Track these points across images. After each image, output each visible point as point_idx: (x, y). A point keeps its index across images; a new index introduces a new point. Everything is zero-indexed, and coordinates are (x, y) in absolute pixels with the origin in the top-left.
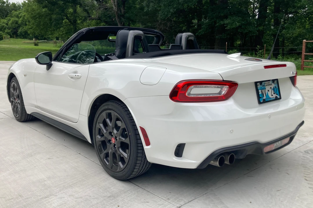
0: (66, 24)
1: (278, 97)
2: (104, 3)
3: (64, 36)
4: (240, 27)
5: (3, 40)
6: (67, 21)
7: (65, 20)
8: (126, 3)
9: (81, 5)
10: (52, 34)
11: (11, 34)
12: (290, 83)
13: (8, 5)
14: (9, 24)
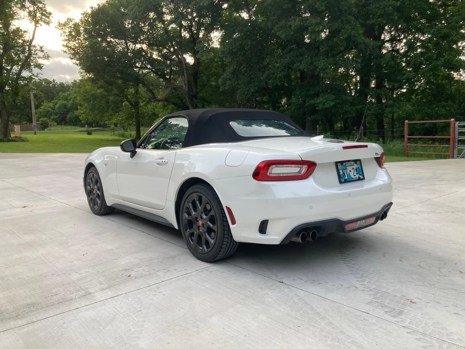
0: (126, 107)
1: (362, 177)
2: (172, 81)
3: (123, 121)
4: (334, 106)
5: (49, 128)
6: (128, 103)
7: (125, 102)
8: (198, 80)
9: (144, 85)
10: (109, 120)
11: (59, 121)
12: (375, 164)
13: (54, 85)
14: (56, 108)
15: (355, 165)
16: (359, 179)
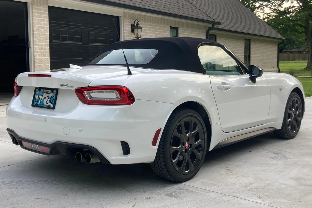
15: (51, 93)
16: (49, 107)
